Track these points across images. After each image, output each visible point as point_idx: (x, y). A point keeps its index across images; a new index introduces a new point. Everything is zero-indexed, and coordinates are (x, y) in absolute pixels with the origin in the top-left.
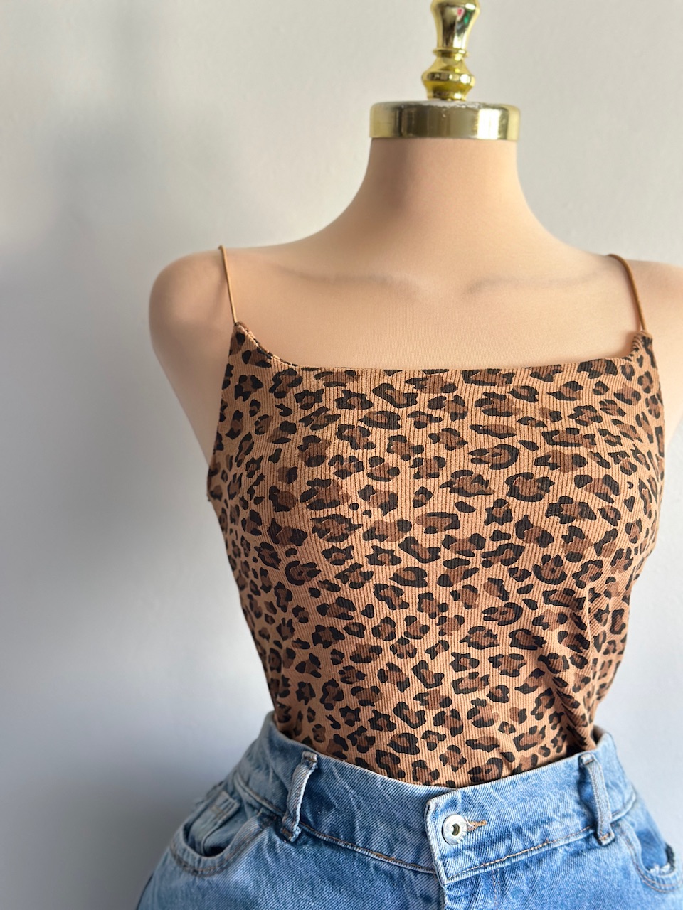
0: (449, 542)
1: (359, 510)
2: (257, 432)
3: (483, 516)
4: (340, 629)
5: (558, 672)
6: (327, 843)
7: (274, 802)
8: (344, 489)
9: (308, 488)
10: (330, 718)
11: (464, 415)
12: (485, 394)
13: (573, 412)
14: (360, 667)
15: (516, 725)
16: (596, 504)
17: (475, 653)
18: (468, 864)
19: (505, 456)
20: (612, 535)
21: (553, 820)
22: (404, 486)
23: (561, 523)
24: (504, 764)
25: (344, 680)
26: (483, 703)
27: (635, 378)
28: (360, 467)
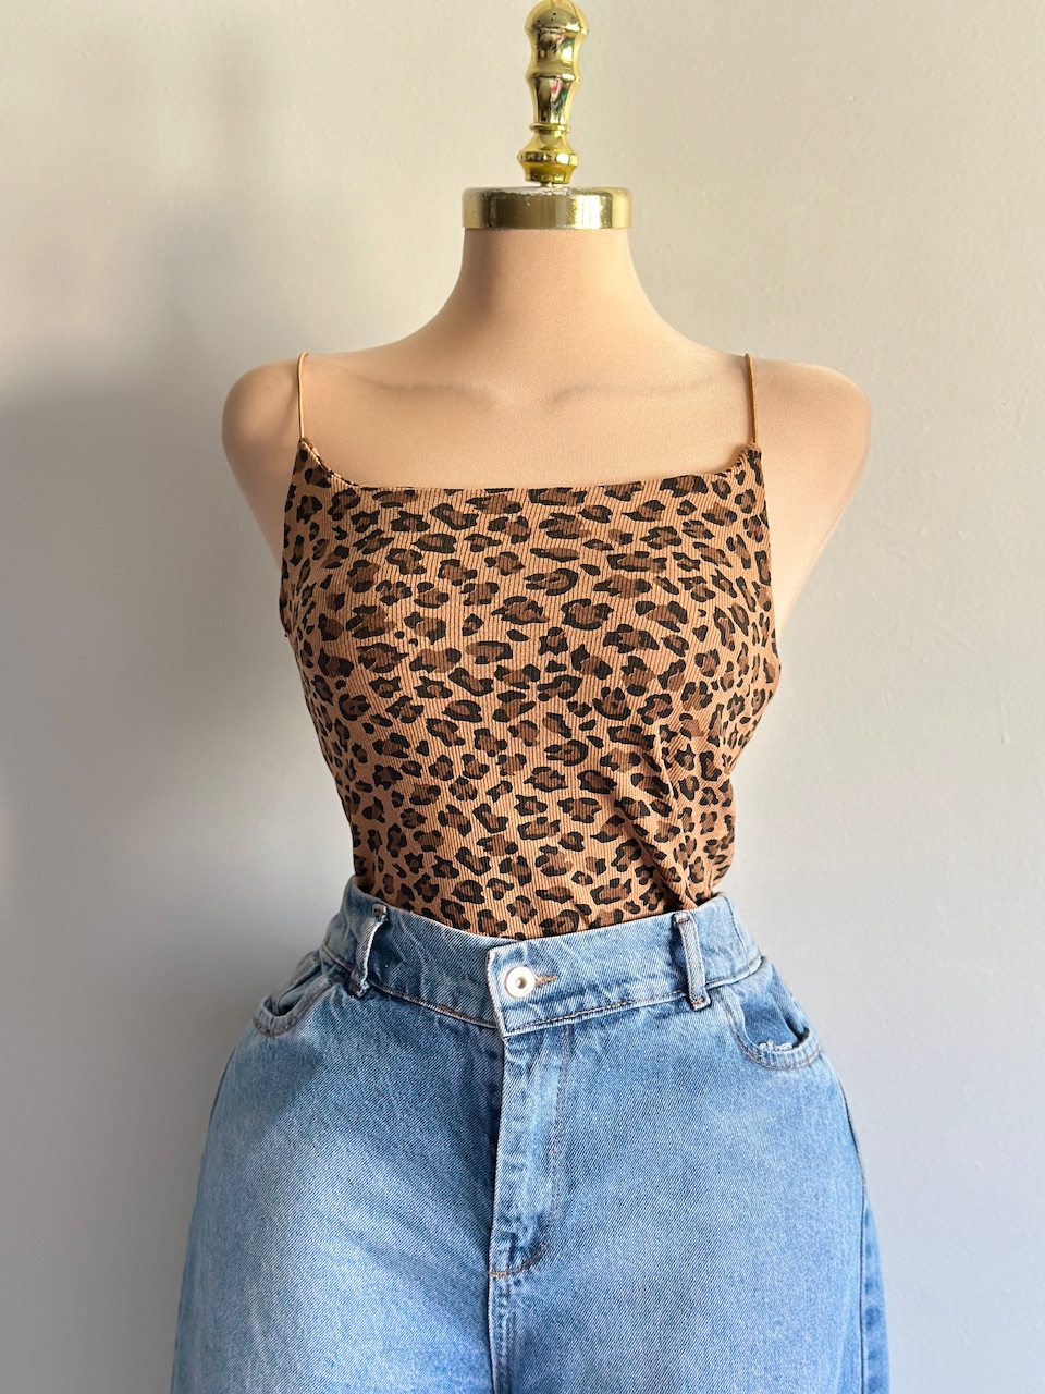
0: (501, 673)
1: (405, 638)
2: (316, 558)
3: (536, 645)
4: (397, 768)
5: (634, 818)
6: (394, 998)
7: (346, 958)
8: (389, 616)
9: (354, 615)
10: (396, 866)
11: (525, 538)
12: (552, 514)
13: (648, 534)
14: (419, 809)
15: (593, 875)
16: (659, 633)
17: (542, 796)
18: (532, 1018)
19: (563, 581)
20: (681, 666)
21: (636, 979)
22: (453, 613)
23: (619, 652)
24: (581, 920)
25: (405, 824)
26: (554, 850)
27: (731, 497)
28: (407, 593)
